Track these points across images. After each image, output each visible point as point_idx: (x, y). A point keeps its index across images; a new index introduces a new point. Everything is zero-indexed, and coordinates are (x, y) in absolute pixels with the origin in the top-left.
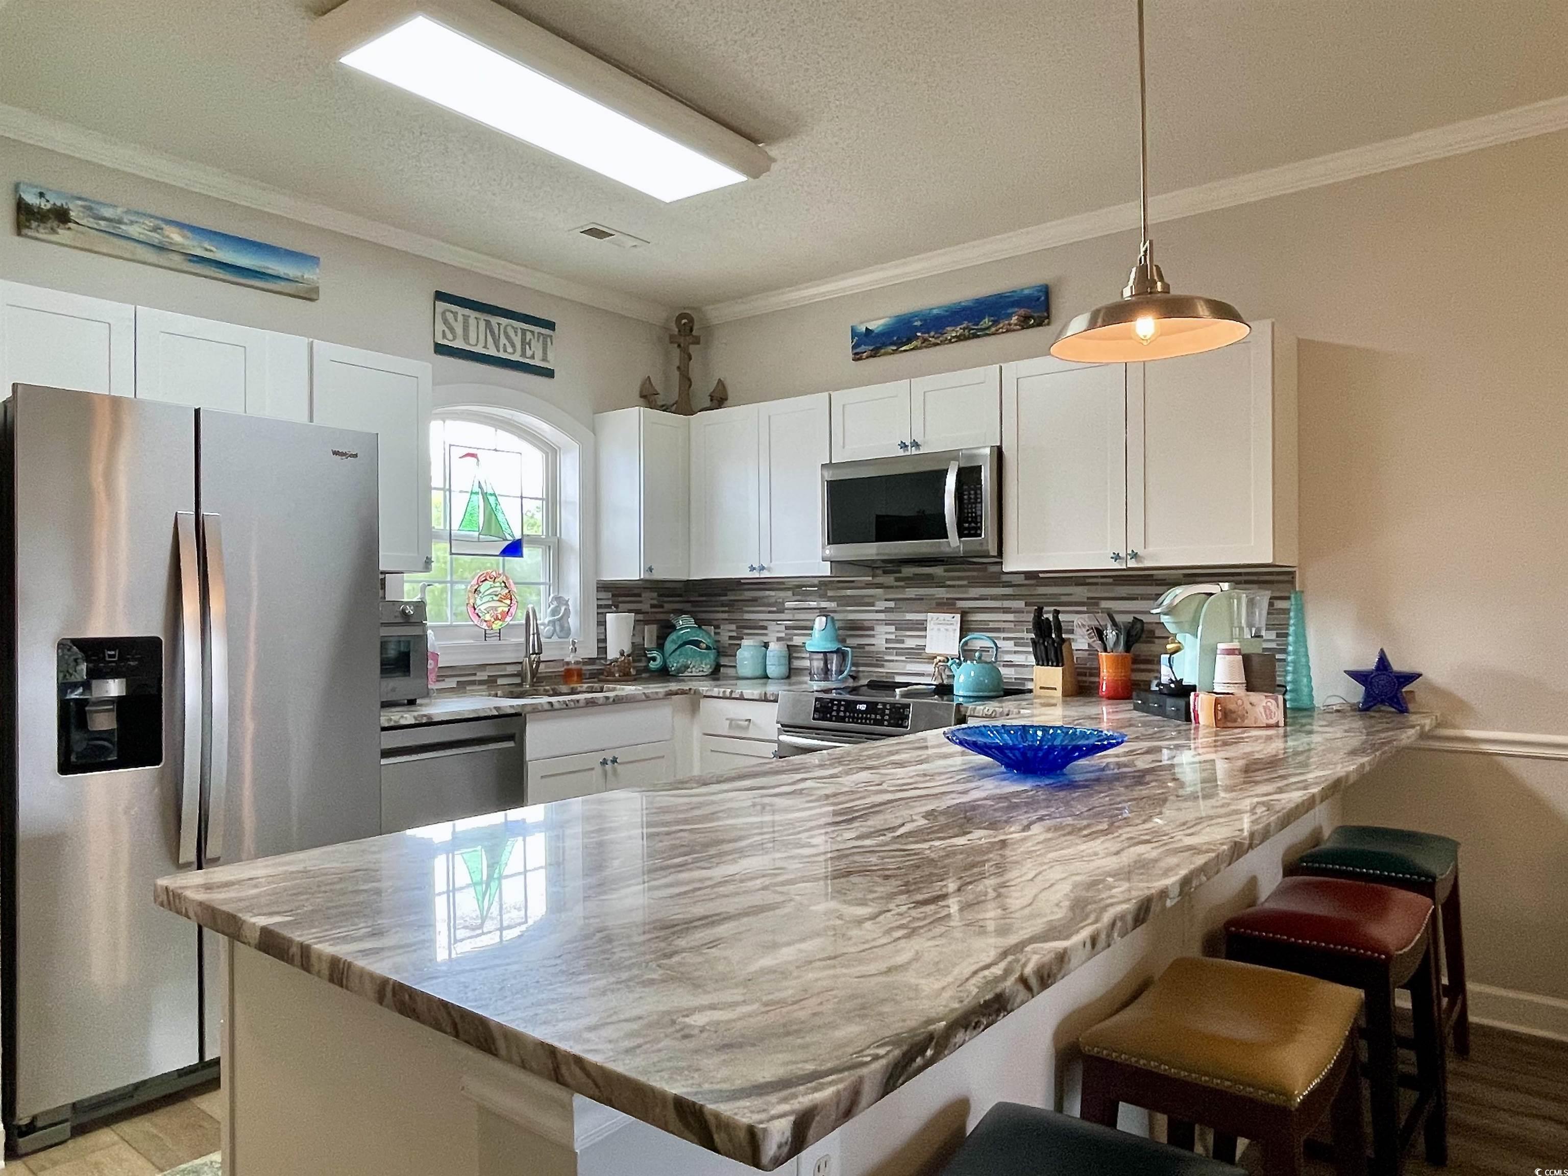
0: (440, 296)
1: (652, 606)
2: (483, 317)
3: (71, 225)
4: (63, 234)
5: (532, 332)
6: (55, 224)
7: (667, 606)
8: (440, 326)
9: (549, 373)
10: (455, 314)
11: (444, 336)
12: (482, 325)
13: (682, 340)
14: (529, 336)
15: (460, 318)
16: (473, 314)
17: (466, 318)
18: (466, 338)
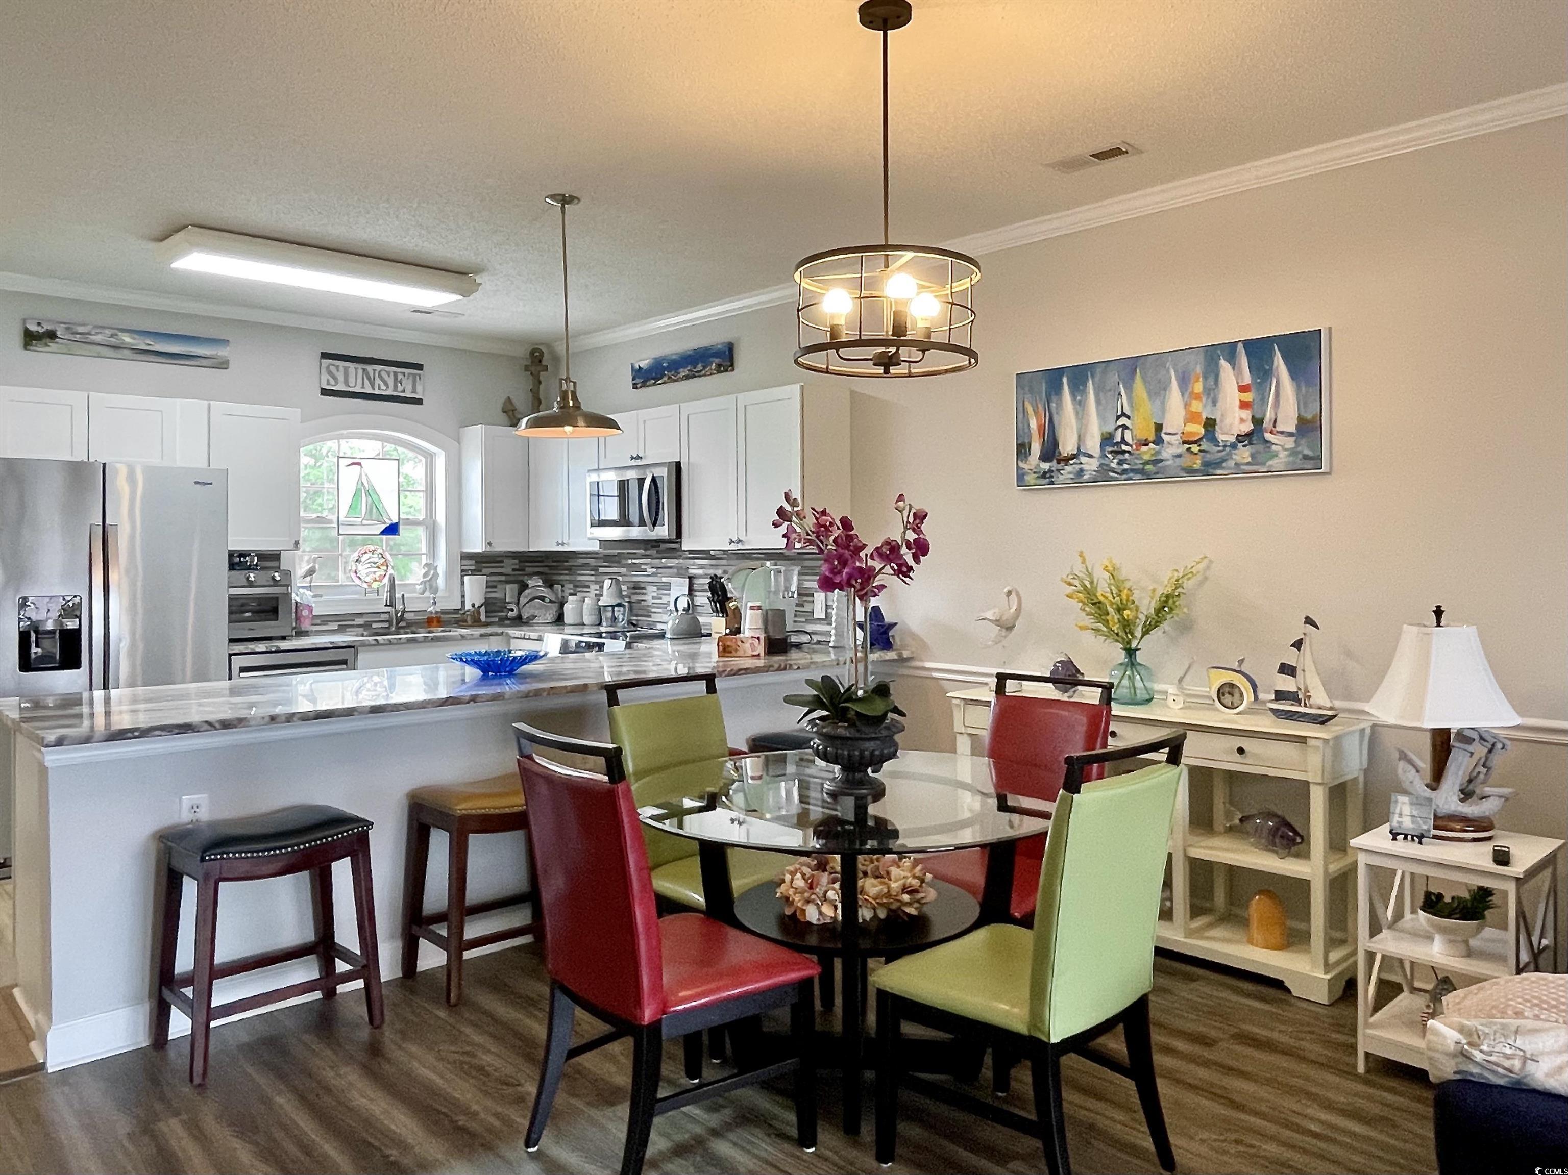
0: (325, 355)
1: (514, 570)
2: (360, 366)
3: (57, 340)
4: (53, 346)
5: (404, 374)
6: (48, 340)
7: (529, 570)
8: (325, 377)
9: (419, 402)
10: (337, 367)
11: (328, 383)
12: (360, 372)
13: (533, 369)
14: (400, 377)
15: (341, 369)
16: (351, 366)
17: (346, 370)
18: (346, 383)
